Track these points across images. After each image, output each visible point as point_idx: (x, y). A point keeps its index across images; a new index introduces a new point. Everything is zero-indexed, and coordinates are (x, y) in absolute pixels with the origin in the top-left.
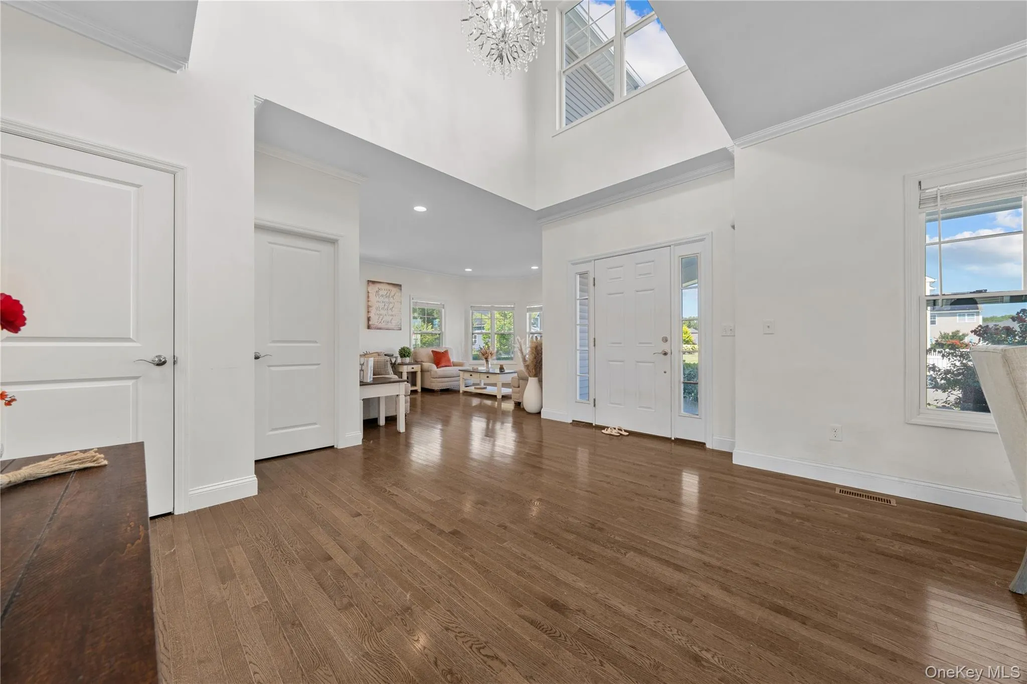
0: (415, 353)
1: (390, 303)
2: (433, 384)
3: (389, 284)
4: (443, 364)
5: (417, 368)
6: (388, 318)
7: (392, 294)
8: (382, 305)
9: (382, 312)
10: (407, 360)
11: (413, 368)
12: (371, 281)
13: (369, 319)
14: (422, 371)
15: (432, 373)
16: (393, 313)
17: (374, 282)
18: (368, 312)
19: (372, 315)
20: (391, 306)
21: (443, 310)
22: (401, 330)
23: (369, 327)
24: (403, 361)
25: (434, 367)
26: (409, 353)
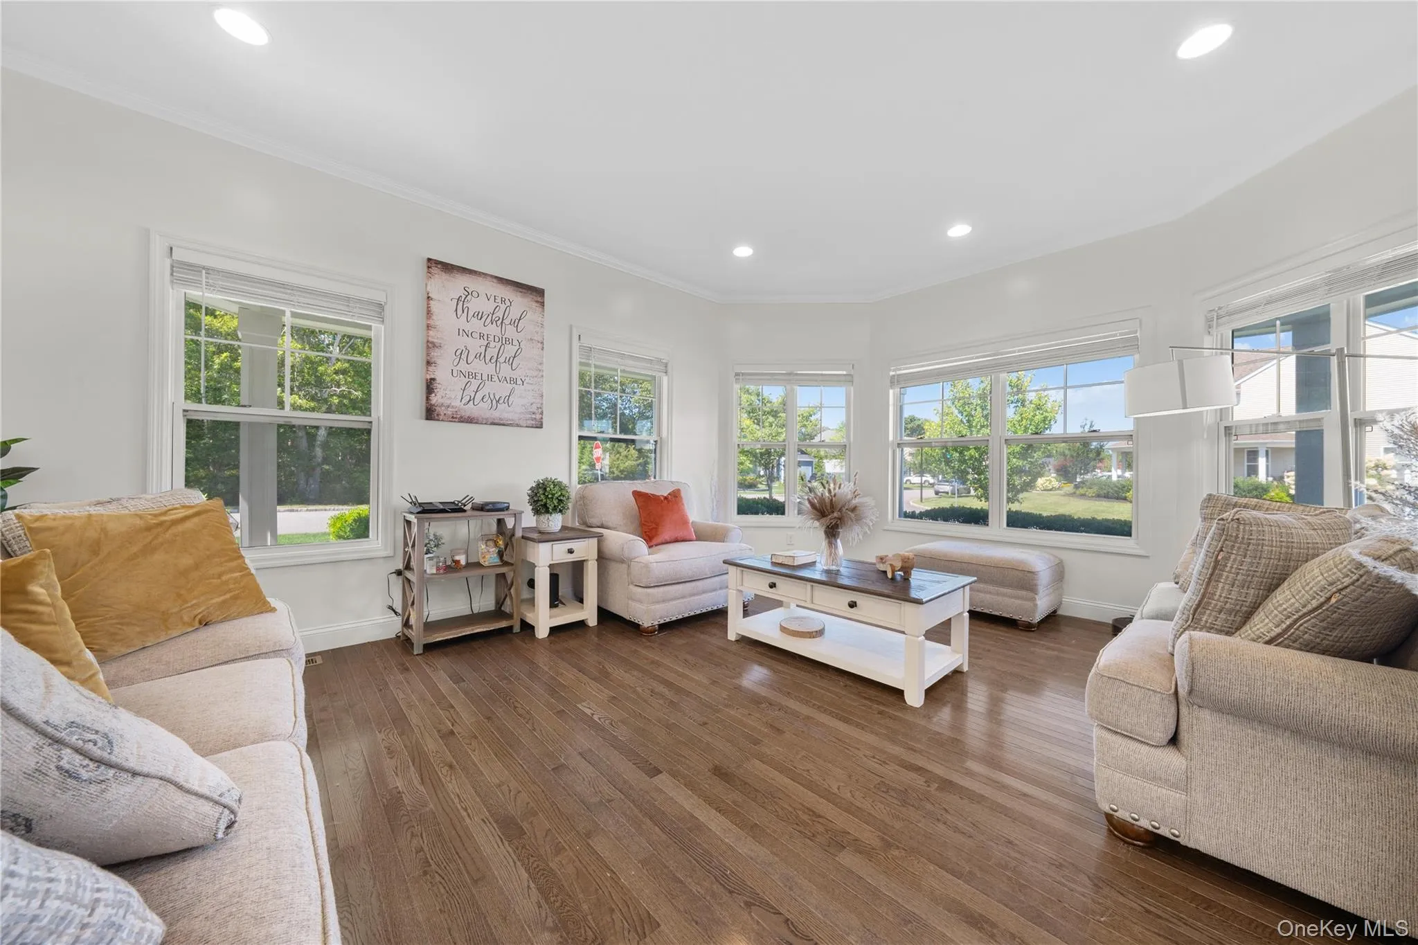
0: (583, 498)
1: (509, 341)
2: (632, 604)
3: (501, 280)
4: (666, 536)
5: (585, 549)
6: (498, 389)
7: (515, 313)
8: (476, 345)
9: (478, 366)
10: (555, 522)
11: (571, 551)
12: (437, 262)
13: (430, 387)
14: (602, 558)
15: (635, 568)
16: (514, 375)
17: (448, 268)
18: (429, 363)
19: (441, 374)
20: (510, 350)
21: (665, 379)
22: (541, 427)
23: (430, 413)
24: (543, 527)
25: (641, 545)
26: (560, 501)
